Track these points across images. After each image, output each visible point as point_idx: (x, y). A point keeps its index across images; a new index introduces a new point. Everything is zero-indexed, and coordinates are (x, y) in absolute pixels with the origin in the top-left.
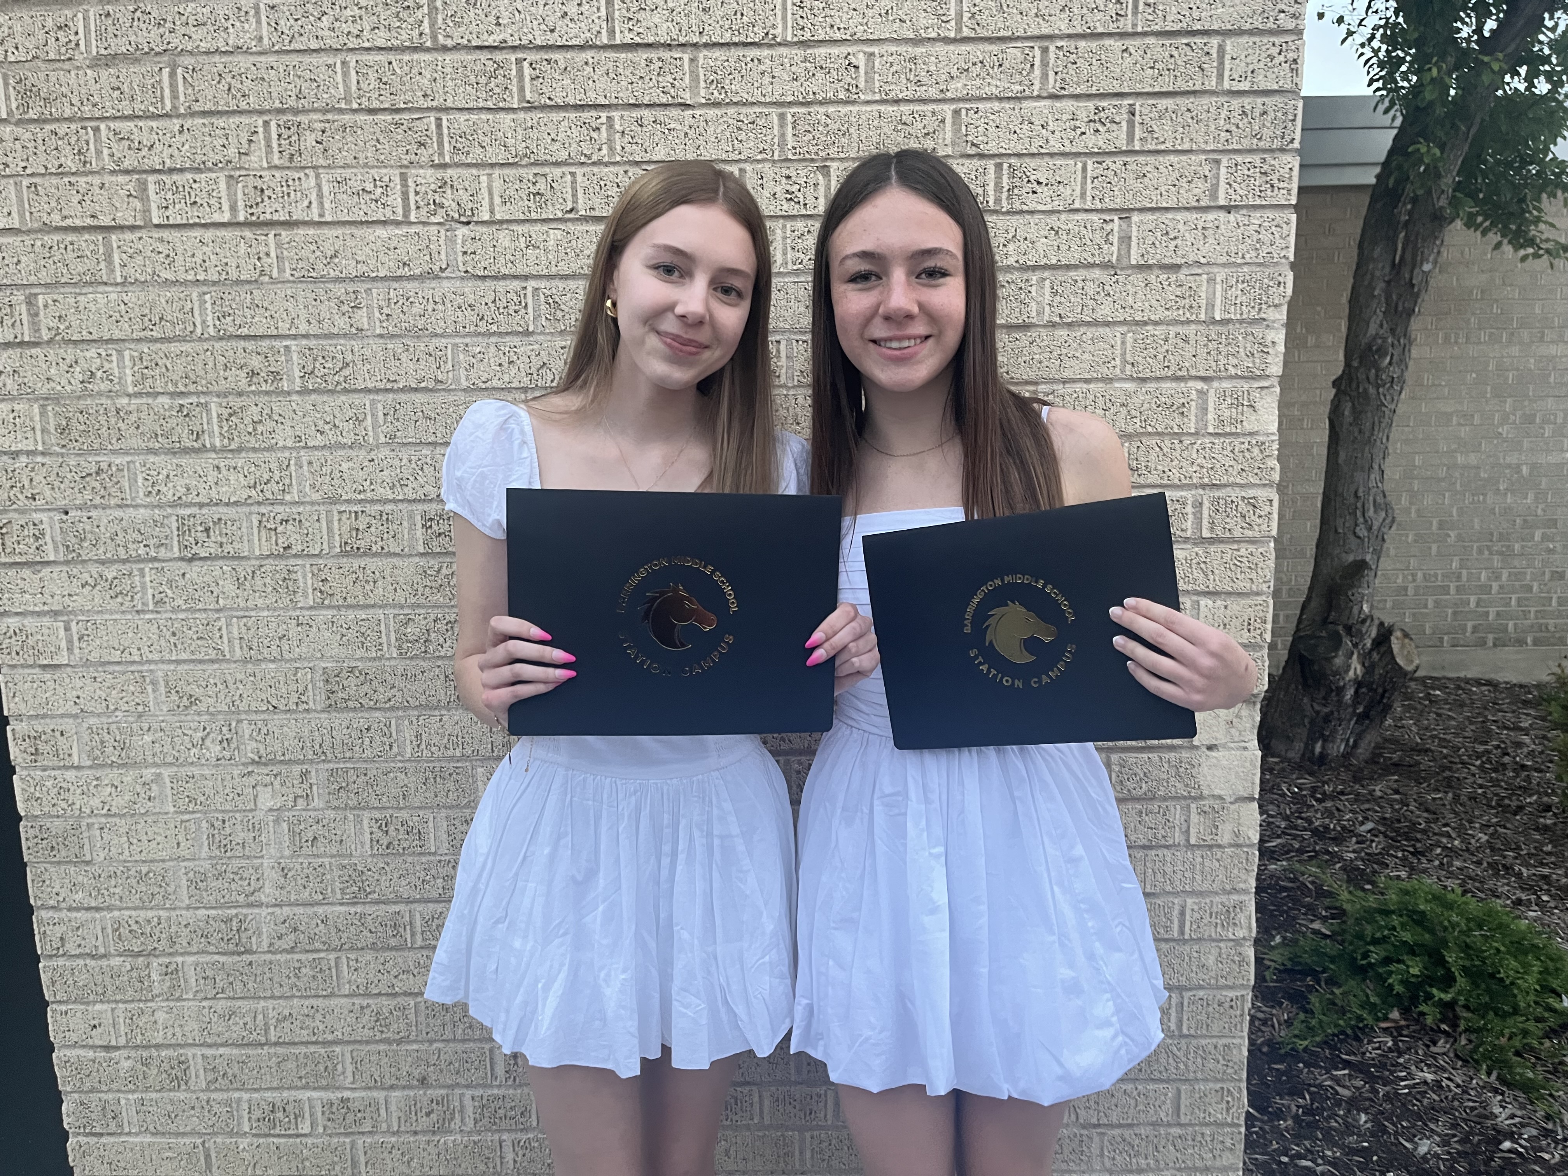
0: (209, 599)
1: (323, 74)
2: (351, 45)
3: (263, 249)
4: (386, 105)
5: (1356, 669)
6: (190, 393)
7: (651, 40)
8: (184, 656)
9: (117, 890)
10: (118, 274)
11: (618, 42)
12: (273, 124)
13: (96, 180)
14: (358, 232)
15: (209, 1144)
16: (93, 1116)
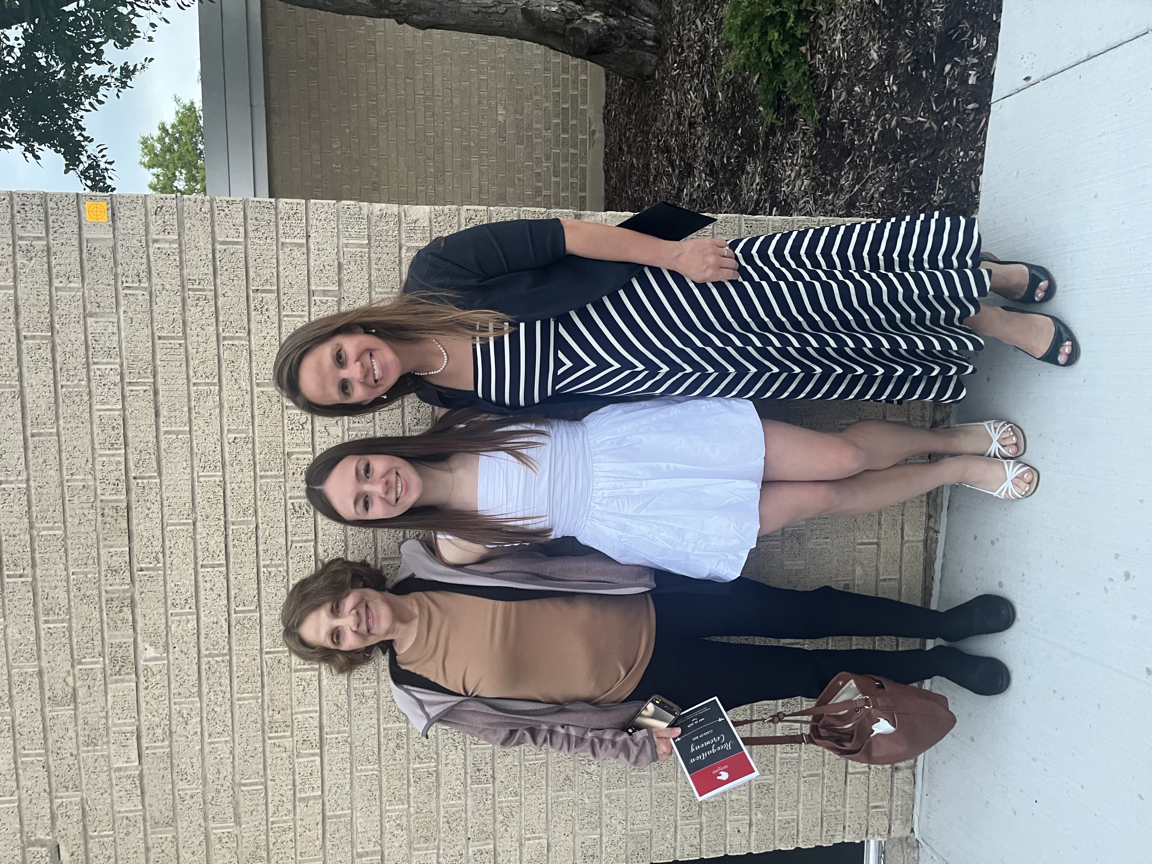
0: (514, 770)
1: (245, 710)
2: (229, 697)
3: (334, 741)
4: (260, 679)
5: (595, 17)
6: (408, 777)
7: (223, 545)
8: (544, 782)
9: (666, 817)
10: (347, 812)
11: (225, 562)
12: (270, 735)
13: (299, 823)
14: (324, 694)
15: (805, 774)
16: (788, 834)
